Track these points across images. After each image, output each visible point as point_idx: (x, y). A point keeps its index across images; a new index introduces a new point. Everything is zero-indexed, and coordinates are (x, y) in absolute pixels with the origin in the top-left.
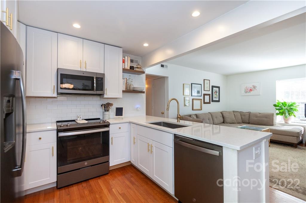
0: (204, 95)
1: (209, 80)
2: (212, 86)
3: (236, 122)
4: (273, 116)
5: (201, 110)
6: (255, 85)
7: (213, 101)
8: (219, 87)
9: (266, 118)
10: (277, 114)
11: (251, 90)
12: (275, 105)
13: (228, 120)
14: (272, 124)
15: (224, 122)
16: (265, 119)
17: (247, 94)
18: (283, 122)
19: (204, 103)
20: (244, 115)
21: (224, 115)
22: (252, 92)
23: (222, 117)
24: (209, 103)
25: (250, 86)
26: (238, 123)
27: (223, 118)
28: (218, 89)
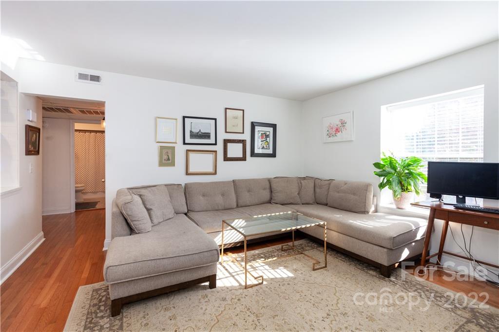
0: (226, 142)
1: (243, 110)
2: (252, 123)
3: (298, 200)
4: (367, 190)
5: (215, 173)
6: (344, 117)
7: (253, 154)
8: (274, 126)
9: (354, 194)
10: (382, 186)
11: (337, 130)
12: (377, 165)
13: (279, 197)
14: (363, 210)
15: (270, 202)
16: (352, 196)
17: (332, 139)
18: (394, 206)
19: (226, 159)
20: (321, 187)
21: (274, 186)
22: (339, 134)
23: (268, 191)
24: (244, 159)
25: (335, 121)
26: (303, 204)
27: (271, 192)
28: (271, 130)
